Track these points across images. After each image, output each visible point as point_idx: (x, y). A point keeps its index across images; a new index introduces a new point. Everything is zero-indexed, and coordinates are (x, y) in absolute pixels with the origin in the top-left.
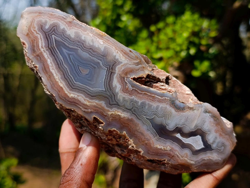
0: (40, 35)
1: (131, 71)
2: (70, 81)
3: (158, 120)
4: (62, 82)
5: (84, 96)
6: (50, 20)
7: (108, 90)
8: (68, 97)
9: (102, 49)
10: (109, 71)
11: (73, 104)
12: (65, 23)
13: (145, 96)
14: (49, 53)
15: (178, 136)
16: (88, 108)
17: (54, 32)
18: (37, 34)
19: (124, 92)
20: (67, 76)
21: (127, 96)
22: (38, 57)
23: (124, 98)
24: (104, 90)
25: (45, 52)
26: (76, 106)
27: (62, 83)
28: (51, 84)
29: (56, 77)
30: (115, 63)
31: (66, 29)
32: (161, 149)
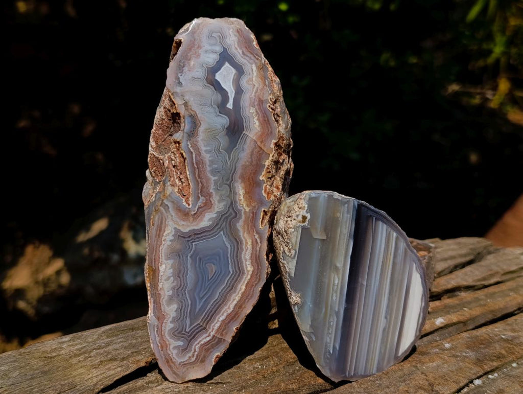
0: (195, 347)
1: (179, 210)
2: (233, 279)
3: (224, 141)
4: (239, 290)
5: (243, 253)
6: (170, 345)
7: (220, 228)
8: (253, 271)
9: (170, 262)
10: (195, 239)
11: (258, 261)
12: (164, 324)
13: (202, 175)
14: (211, 324)
15: (230, 105)
16: (254, 240)
17: (182, 331)
18: (197, 350)
19: (211, 206)
20: (229, 286)
21: (215, 199)
22: (224, 333)
23: (219, 202)
24: (222, 232)
25: (213, 329)
26: (259, 256)
27: (240, 288)
28: (249, 300)
29: (237, 299)
30: (180, 236)
31: (170, 320)
32: (258, 119)
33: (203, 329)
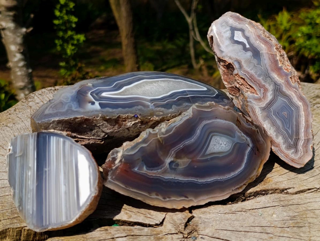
0: (300, 148)
1: (256, 99)
2: (296, 112)
3: (255, 61)
4: (302, 115)
5: (293, 99)
6: (289, 154)
7: (277, 96)
8: (302, 104)
9: (267, 122)
10: (270, 106)
11: (302, 98)
12: (281, 147)
13: (255, 80)
14: (300, 135)
15: (248, 46)
16: (294, 91)
17: (290, 145)
19: (268, 90)
20: (297, 116)
21: (267, 86)
22: (308, 136)
23: (269, 86)
24: (279, 97)
25: (302, 137)
29: (304, 119)
30: (264, 109)
31: (282, 144)
32: (263, 44)
33: (297, 139)
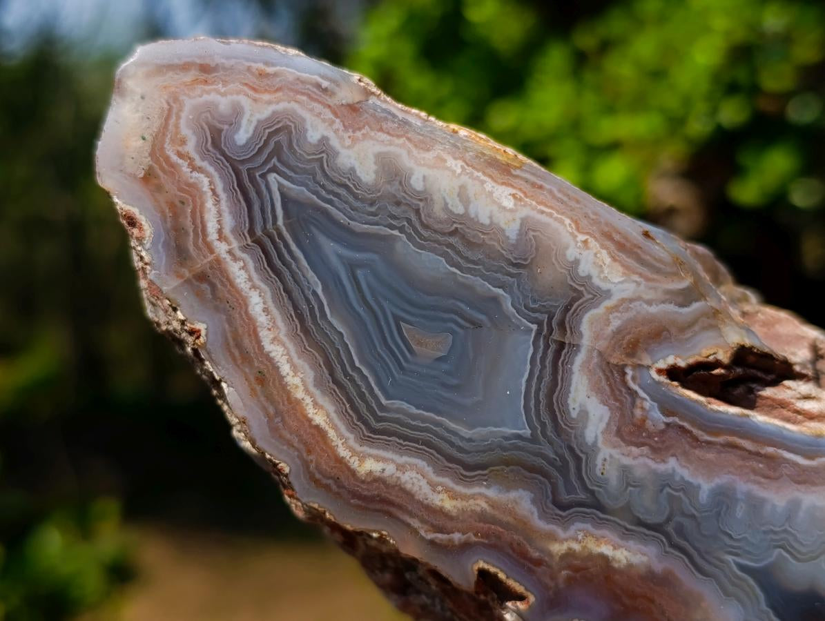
0: (208, 175)
1: (658, 334)
2: (362, 396)
3: (801, 574)
4: (321, 400)
5: (429, 470)
6: (255, 100)
7: (544, 433)
8: (353, 473)
9: (512, 231)
10: (547, 338)
11: (378, 506)
12: (329, 115)
13: (729, 456)
14: (257, 261)
16: (449, 525)
17: (279, 160)
18: (195, 174)
19: (623, 440)
20: (346, 374)
21: (640, 461)
22: (205, 286)
23: (625, 471)
24: (527, 432)
25: (235, 259)
26: (390, 515)
27: (321, 407)
28: (267, 414)
30: (576, 299)
31: (335, 142)
